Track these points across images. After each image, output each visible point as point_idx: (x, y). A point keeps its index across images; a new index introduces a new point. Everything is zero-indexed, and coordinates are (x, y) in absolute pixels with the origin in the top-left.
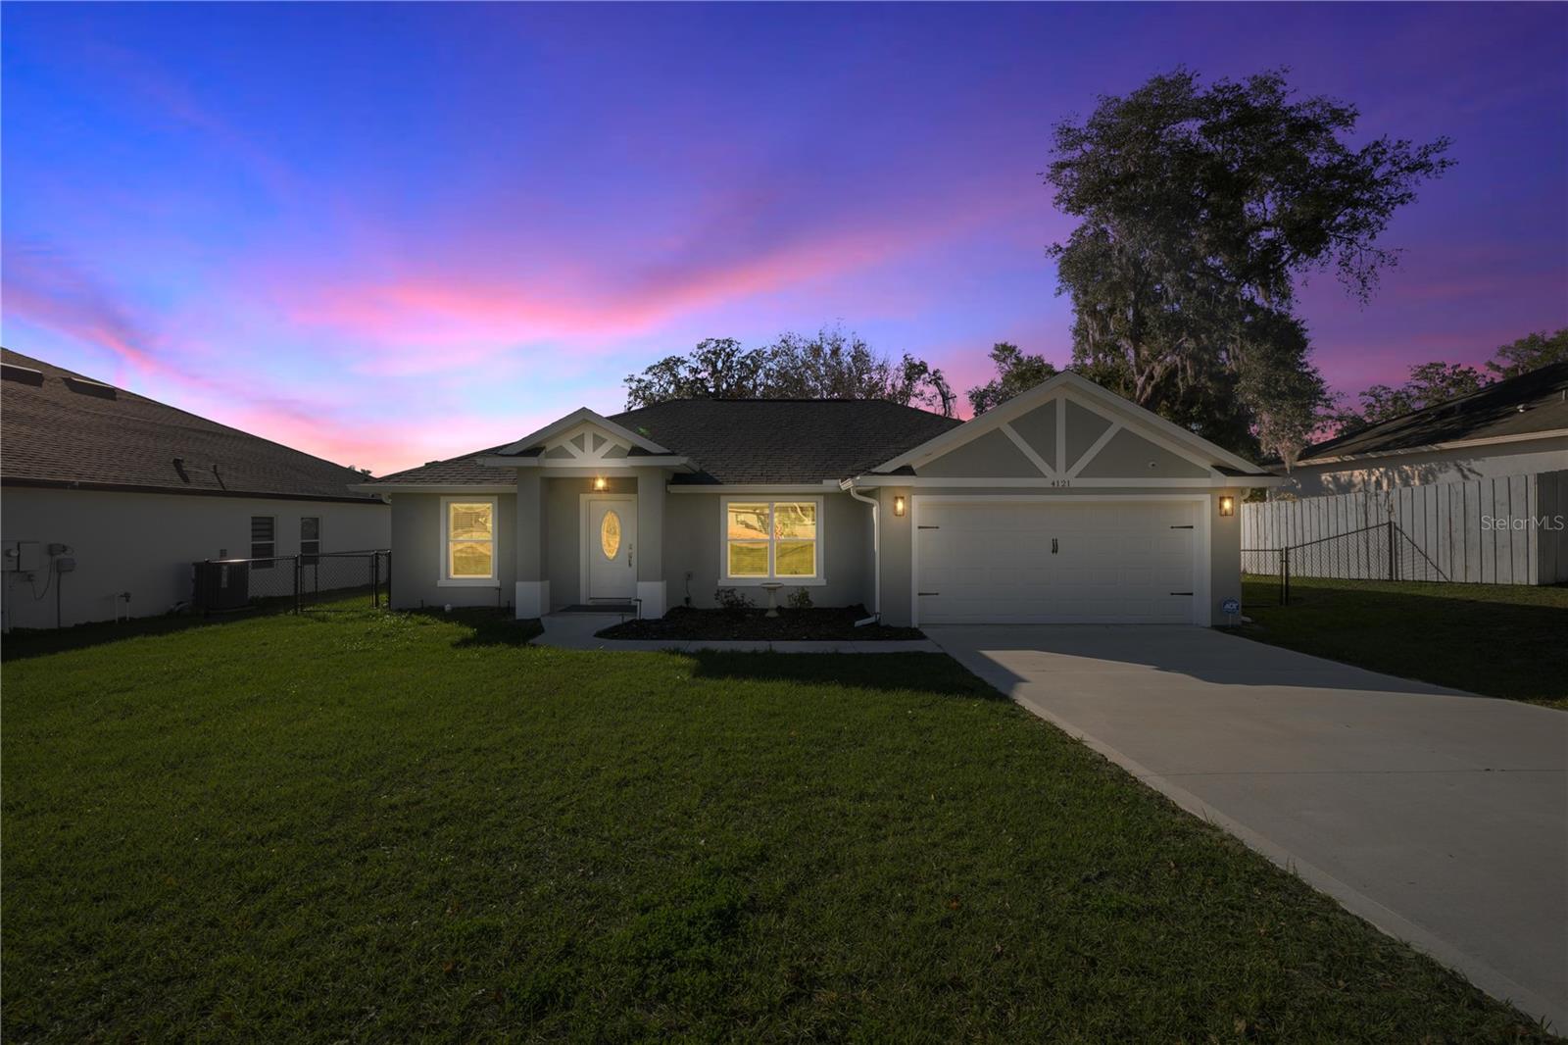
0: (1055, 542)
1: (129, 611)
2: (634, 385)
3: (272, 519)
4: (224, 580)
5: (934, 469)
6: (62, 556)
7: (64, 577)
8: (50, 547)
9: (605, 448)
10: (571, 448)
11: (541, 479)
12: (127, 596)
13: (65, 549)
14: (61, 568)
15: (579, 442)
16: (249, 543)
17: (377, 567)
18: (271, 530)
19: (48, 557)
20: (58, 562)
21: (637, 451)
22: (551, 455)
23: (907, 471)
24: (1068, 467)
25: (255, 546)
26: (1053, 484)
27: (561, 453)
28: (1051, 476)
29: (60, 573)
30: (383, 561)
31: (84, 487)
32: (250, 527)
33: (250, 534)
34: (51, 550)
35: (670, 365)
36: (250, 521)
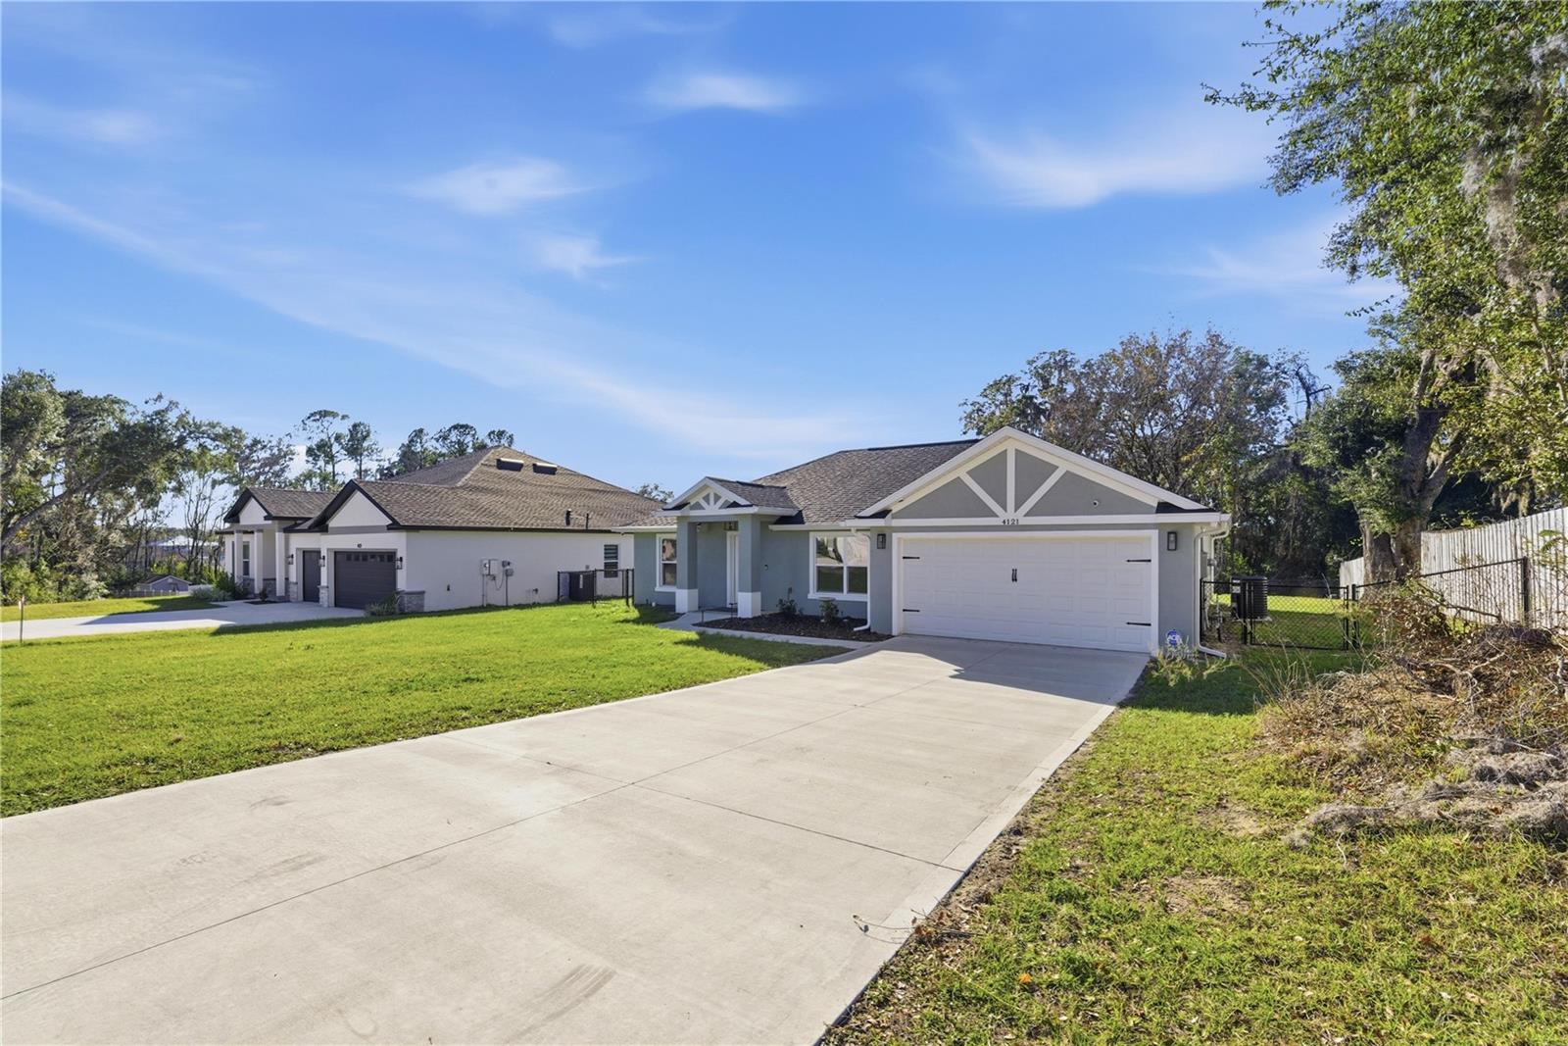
0: (1015, 571)
1: (537, 598)
2: (969, 409)
3: (617, 546)
4: (581, 582)
5: (908, 512)
6: (508, 567)
7: (509, 578)
8: (503, 562)
9: (720, 502)
10: (703, 503)
11: (690, 523)
12: (536, 590)
13: (509, 564)
14: (508, 574)
15: (707, 499)
16: (603, 561)
17: (627, 577)
18: (617, 553)
19: (501, 568)
20: (507, 570)
21: (735, 505)
22: (692, 508)
23: (882, 514)
24: (1017, 508)
25: (606, 565)
26: (1004, 522)
27: (698, 506)
28: (1003, 516)
29: (507, 576)
30: (630, 573)
31: (516, 530)
32: (603, 551)
33: (603, 555)
34: (505, 564)
35: (1002, 385)
36: (603, 548)
